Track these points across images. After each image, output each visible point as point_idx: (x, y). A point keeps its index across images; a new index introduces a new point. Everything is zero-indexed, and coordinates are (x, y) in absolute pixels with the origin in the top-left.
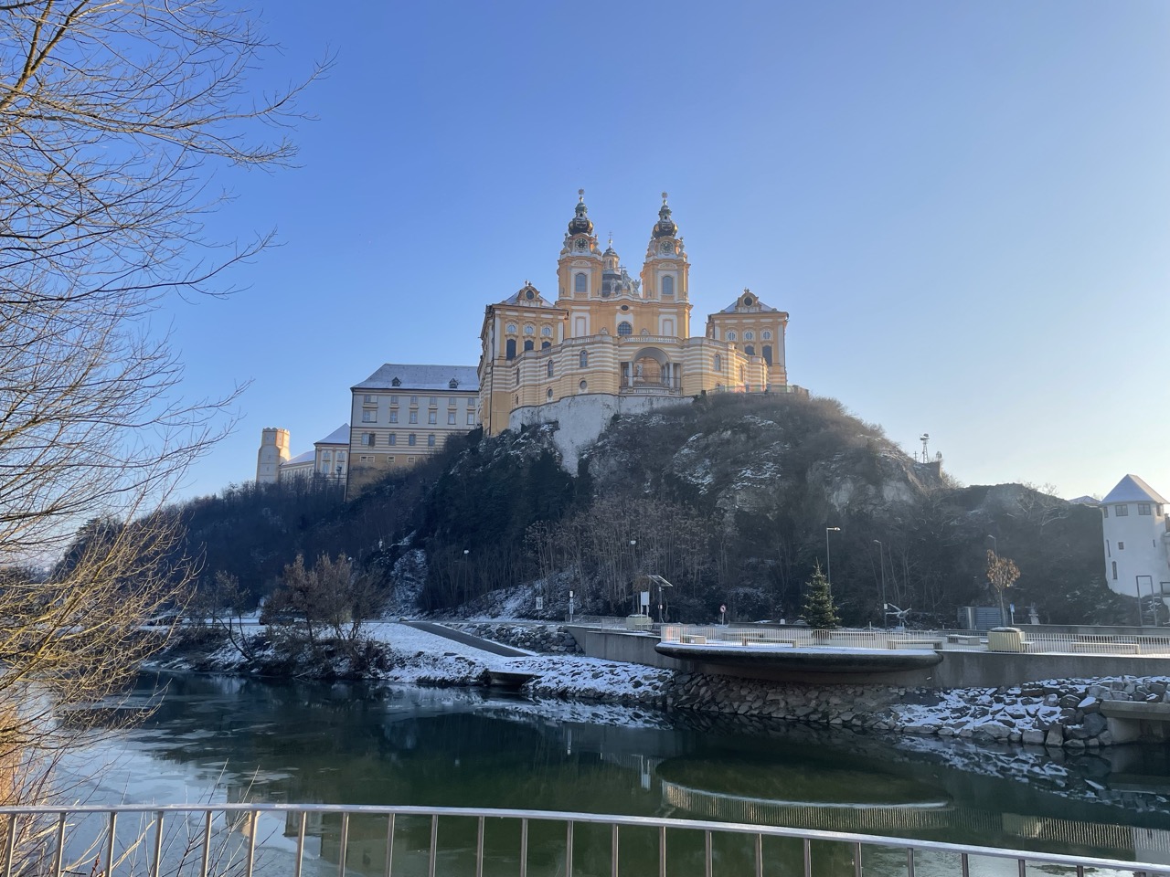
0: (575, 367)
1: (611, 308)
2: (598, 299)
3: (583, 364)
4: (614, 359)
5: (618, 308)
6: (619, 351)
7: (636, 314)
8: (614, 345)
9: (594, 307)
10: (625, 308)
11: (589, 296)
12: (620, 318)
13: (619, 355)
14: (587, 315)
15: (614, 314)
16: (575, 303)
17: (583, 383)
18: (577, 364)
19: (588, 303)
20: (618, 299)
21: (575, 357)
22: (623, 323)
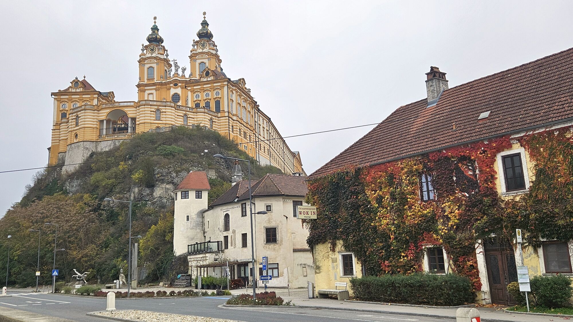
0: (73, 126)
1: (168, 86)
2: (160, 81)
3: (77, 125)
4: (94, 119)
5: (172, 85)
6: (98, 114)
7: (182, 88)
8: (94, 110)
9: (158, 86)
10: (176, 85)
11: (155, 80)
12: (173, 91)
13: (98, 116)
14: (154, 91)
15: (169, 89)
16: (146, 85)
17: (76, 135)
18: (74, 124)
19: (154, 84)
20: (171, 80)
21: (73, 120)
22: (175, 94)
